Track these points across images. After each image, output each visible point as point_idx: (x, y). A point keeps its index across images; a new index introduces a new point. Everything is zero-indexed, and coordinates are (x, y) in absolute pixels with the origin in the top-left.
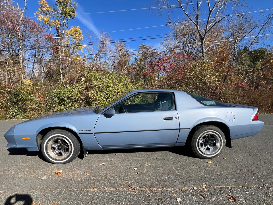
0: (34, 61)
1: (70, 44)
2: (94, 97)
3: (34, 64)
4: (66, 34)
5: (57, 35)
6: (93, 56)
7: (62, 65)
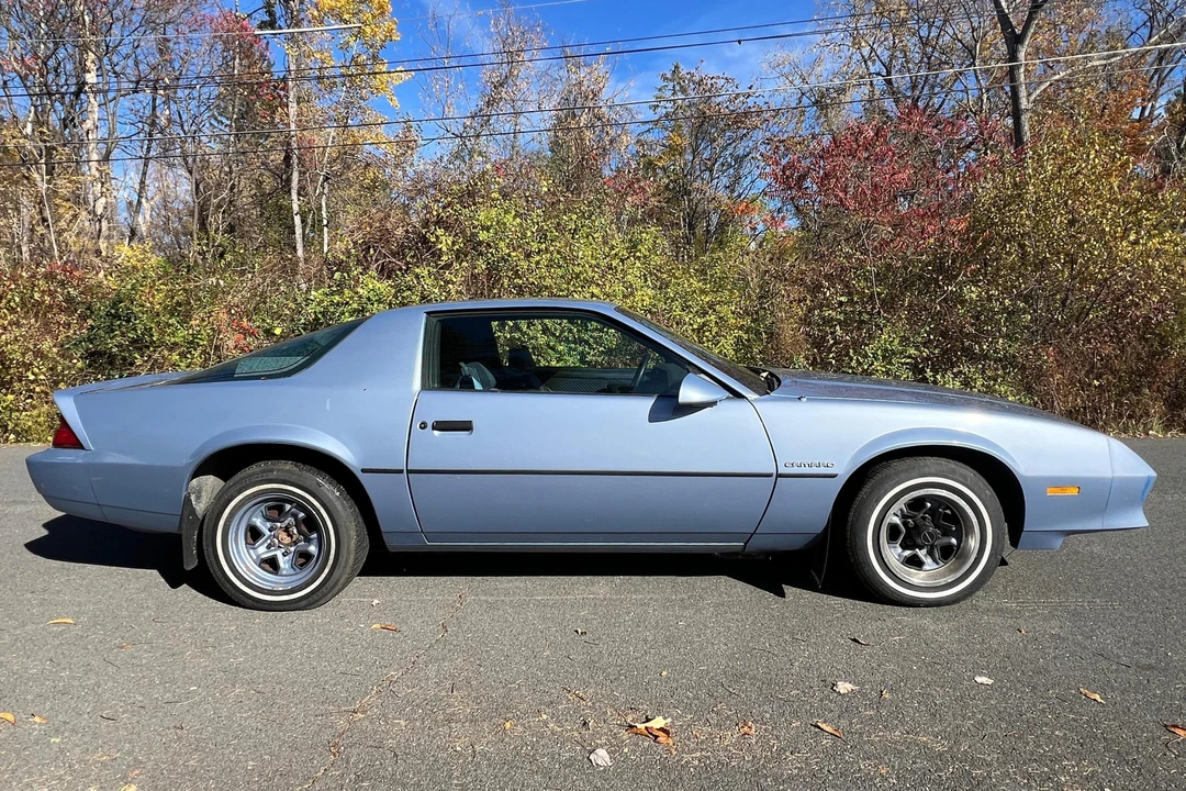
0: (148, 151)
1: (334, 63)
2: (517, 335)
3: (146, 165)
4: (316, 13)
5: (267, 18)
6: (457, 128)
7: (300, 172)
